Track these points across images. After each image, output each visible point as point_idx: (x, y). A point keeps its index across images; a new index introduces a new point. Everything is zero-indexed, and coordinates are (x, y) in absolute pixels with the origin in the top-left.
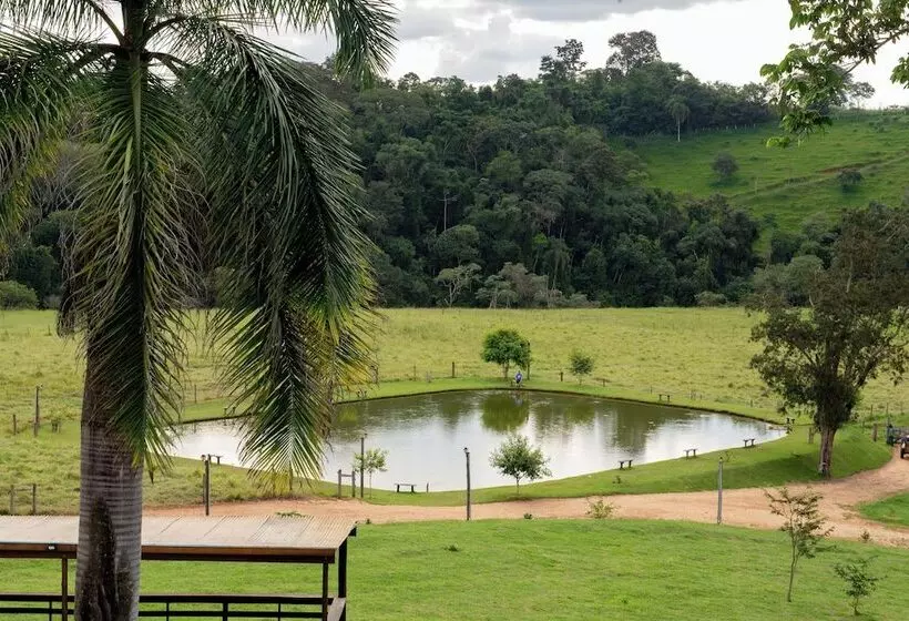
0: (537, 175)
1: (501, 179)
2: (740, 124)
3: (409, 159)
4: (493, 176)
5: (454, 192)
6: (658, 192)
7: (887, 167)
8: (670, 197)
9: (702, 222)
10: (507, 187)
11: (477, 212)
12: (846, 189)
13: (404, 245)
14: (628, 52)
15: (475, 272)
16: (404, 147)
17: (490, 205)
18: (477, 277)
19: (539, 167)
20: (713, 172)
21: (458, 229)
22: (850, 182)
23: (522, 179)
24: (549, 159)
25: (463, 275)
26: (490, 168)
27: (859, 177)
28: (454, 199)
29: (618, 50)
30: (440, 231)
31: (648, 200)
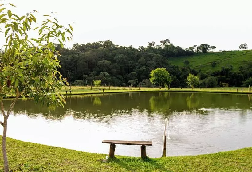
0: (149, 62)
1: (141, 63)
2: (189, 55)
3: (121, 58)
4: (139, 63)
5: (131, 66)
6: (175, 66)
7: (221, 62)
8: (177, 67)
9: (184, 71)
10: (142, 65)
11: (136, 70)
12: (213, 66)
13: (120, 76)
14: (164, 44)
15: (137, 81)
16: (120, 56)
17: (139, 68)
18: (137, 82)
19: (149, 61)
20: (184, 64)
21: (132, 73)
22: (214, 65)
23: (146, 63)
24: (151, 59)
25: (134, 82)
26: (139, 61)
27: (215, 64)
28: (131, 67)
29: (162, 43)
30: (128, 74)
31: (173, 67)
